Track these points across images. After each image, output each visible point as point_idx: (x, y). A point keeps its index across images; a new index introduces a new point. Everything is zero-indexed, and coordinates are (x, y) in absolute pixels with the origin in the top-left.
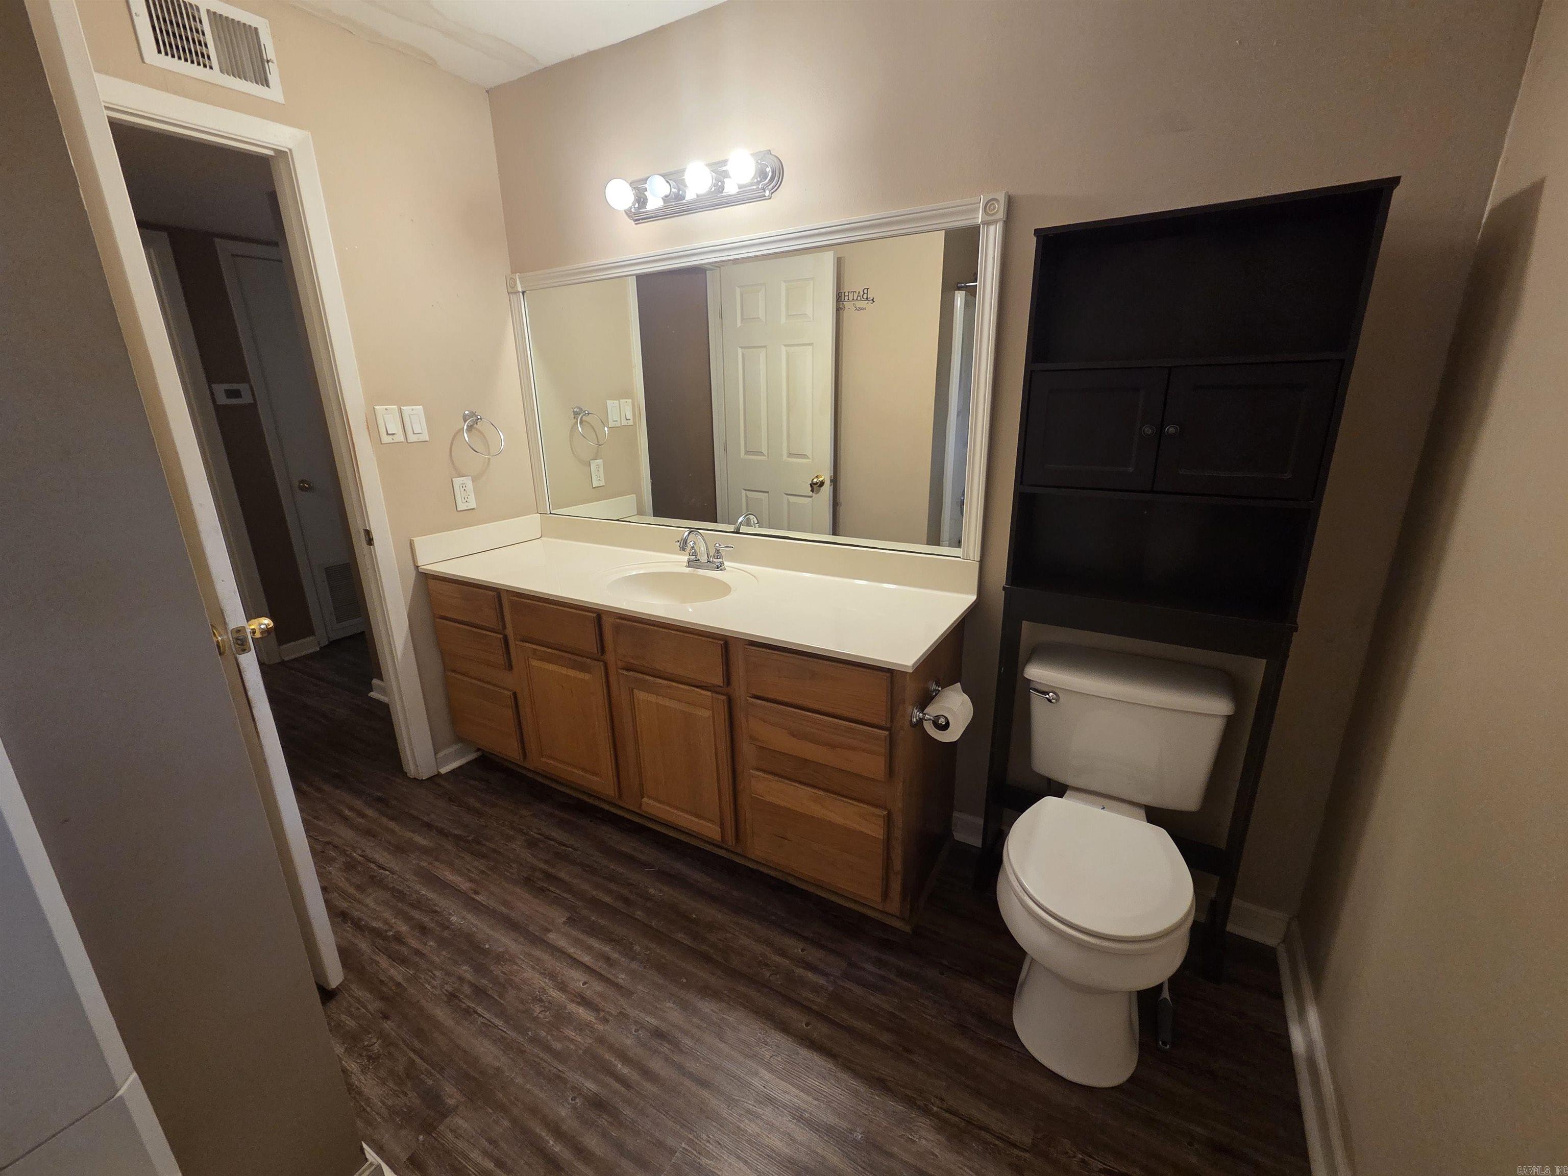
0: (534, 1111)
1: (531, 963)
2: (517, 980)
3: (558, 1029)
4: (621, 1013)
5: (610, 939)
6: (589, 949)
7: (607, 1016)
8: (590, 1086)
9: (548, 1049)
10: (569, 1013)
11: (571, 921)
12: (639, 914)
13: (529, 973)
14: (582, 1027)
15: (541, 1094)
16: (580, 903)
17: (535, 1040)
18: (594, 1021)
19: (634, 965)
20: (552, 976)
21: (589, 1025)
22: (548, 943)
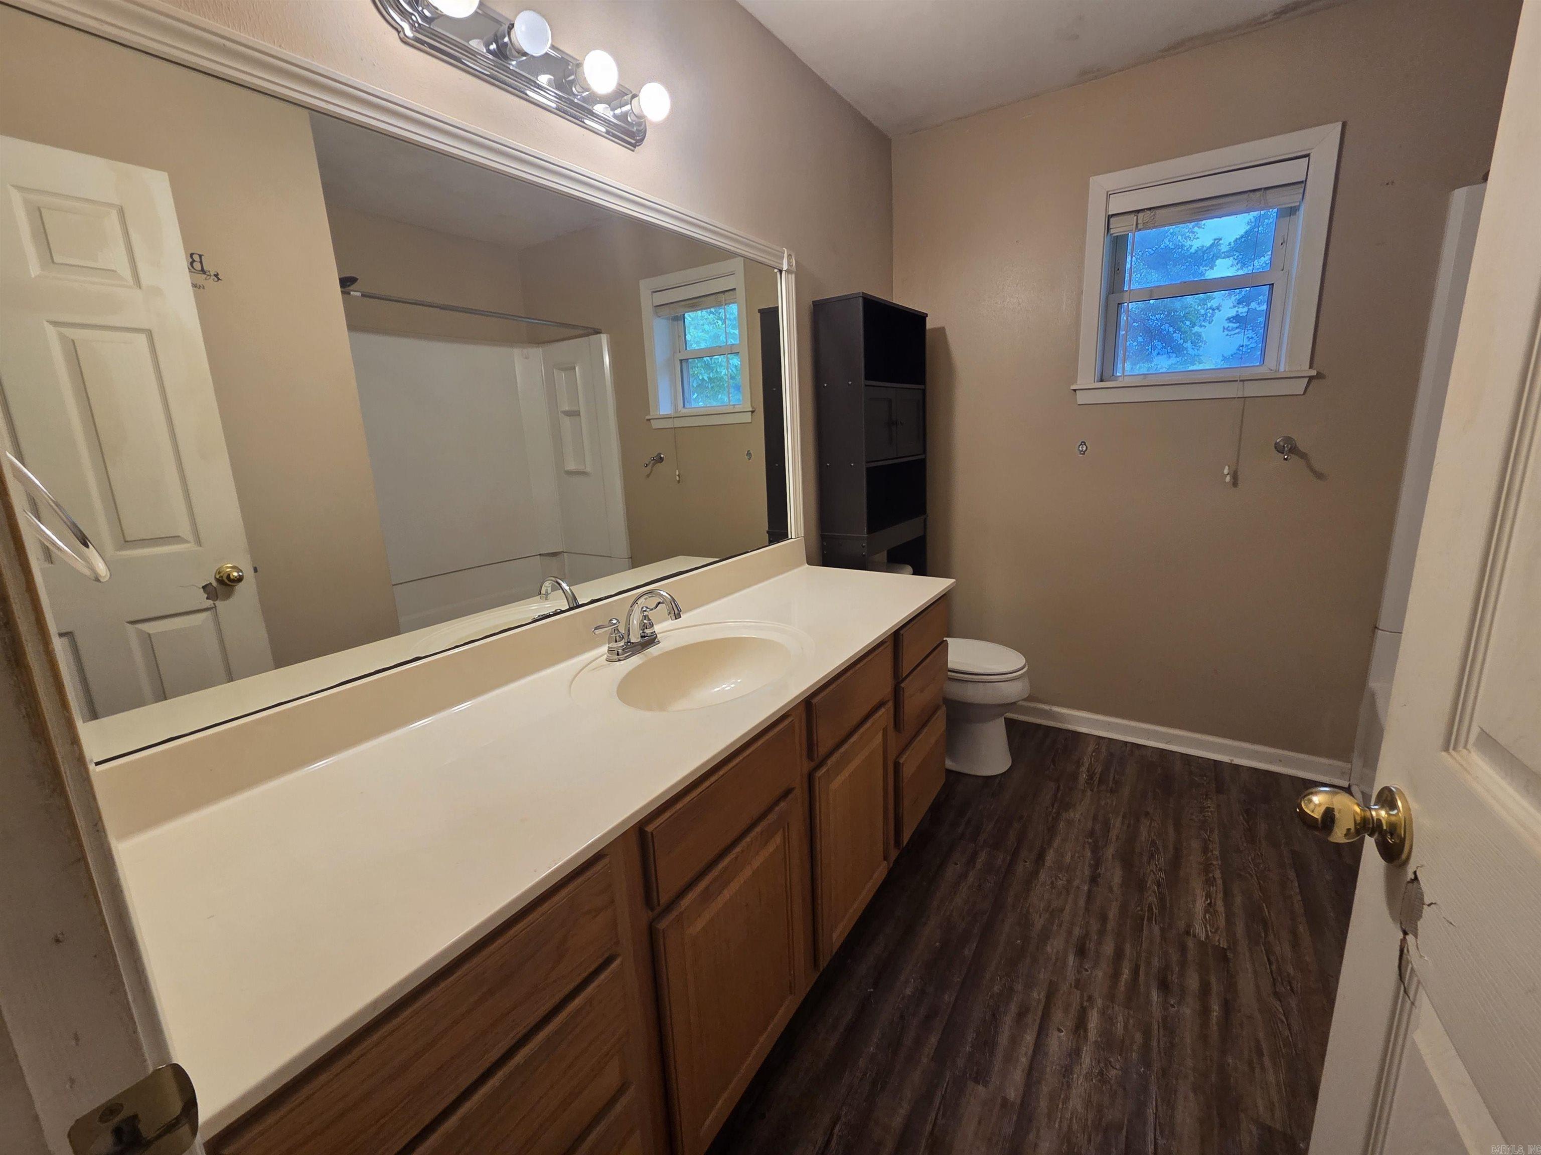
0: (1204, 1038)
1: (1060, 1106)
2: (1091, 1116)
3: (1123, 1041)
4: (1076, 987)
5: (995, 1017)
6: (1014, 1041)
7: (1086, 998)
8: (1155, 995)
9: (1146, 1046)
10: (1100, 1036)
11: (981, 1077)
12: (948, 998)
13: (1076, 1103)
14: (1107, 1019)
15: (1188, 1036)
16: (948, 1074)
17: (1146, 1062)
18: (1096, 1009)
19: (1019, 987)
20: (1067, 1071)
21: (1103, 1013)
22: (1024, 1096)
